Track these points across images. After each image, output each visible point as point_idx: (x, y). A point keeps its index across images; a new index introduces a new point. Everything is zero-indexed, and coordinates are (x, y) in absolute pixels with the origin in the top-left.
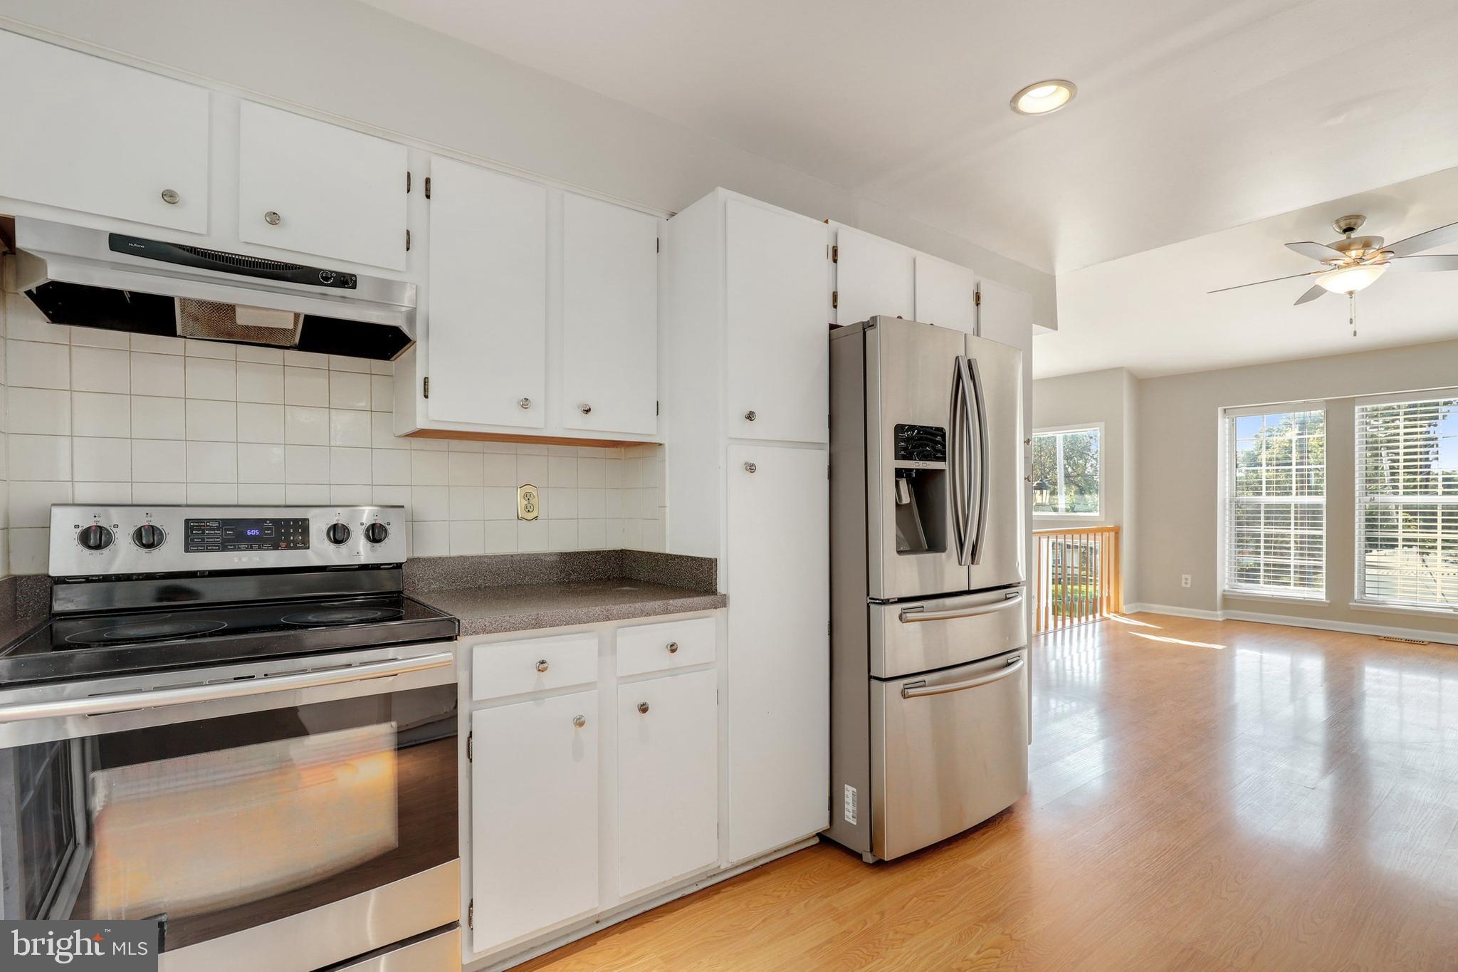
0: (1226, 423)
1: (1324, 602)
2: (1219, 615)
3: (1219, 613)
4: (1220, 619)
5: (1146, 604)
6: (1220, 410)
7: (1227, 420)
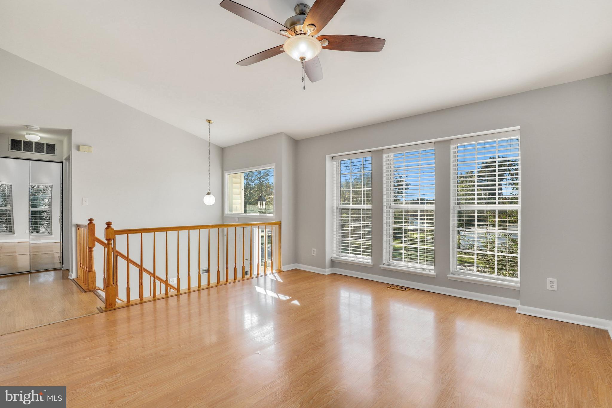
0: (334, 164)
1: (370, 265)
2: (327, 271)
3: (327, 270)
4: (327, 274)
5: (298, 264)
6: (328, 158)
7: (335, 163)
